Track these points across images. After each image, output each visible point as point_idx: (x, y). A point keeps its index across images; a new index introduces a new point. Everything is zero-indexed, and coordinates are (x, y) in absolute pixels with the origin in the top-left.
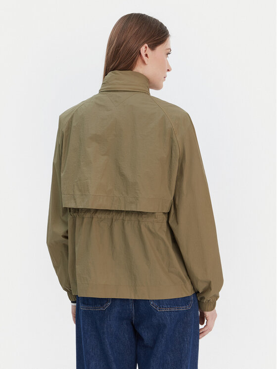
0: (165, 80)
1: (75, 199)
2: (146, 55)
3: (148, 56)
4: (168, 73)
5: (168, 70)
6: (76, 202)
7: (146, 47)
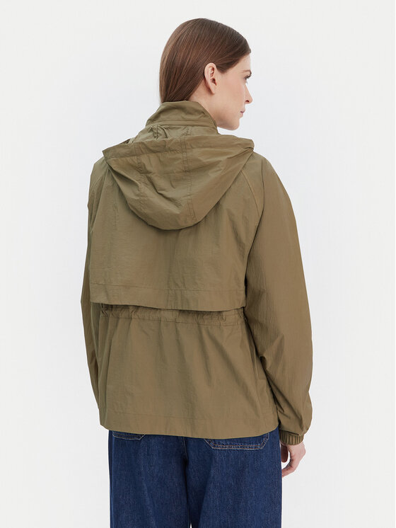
0: (242, 116)
1: (106, 292)
2: (214, 80)
3: (216, 81)
4: (247, 106)
5: (248, 101)
6: (107, 295)
7: (213, 69)
